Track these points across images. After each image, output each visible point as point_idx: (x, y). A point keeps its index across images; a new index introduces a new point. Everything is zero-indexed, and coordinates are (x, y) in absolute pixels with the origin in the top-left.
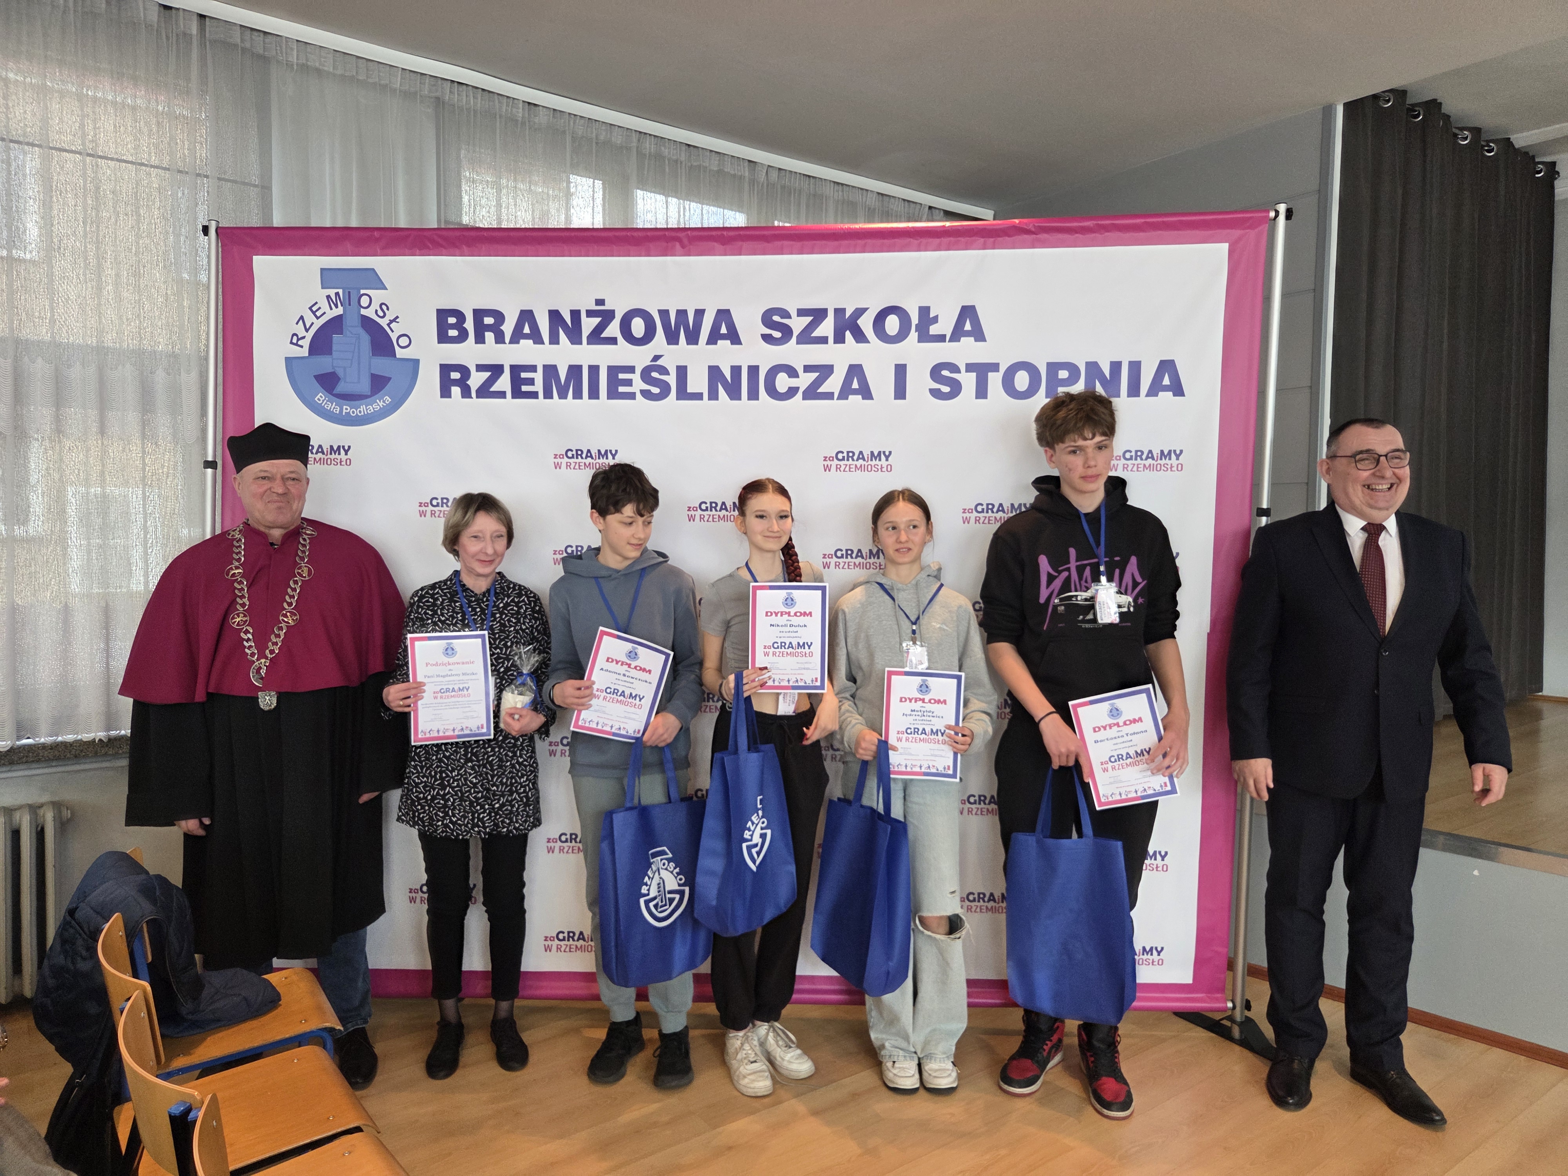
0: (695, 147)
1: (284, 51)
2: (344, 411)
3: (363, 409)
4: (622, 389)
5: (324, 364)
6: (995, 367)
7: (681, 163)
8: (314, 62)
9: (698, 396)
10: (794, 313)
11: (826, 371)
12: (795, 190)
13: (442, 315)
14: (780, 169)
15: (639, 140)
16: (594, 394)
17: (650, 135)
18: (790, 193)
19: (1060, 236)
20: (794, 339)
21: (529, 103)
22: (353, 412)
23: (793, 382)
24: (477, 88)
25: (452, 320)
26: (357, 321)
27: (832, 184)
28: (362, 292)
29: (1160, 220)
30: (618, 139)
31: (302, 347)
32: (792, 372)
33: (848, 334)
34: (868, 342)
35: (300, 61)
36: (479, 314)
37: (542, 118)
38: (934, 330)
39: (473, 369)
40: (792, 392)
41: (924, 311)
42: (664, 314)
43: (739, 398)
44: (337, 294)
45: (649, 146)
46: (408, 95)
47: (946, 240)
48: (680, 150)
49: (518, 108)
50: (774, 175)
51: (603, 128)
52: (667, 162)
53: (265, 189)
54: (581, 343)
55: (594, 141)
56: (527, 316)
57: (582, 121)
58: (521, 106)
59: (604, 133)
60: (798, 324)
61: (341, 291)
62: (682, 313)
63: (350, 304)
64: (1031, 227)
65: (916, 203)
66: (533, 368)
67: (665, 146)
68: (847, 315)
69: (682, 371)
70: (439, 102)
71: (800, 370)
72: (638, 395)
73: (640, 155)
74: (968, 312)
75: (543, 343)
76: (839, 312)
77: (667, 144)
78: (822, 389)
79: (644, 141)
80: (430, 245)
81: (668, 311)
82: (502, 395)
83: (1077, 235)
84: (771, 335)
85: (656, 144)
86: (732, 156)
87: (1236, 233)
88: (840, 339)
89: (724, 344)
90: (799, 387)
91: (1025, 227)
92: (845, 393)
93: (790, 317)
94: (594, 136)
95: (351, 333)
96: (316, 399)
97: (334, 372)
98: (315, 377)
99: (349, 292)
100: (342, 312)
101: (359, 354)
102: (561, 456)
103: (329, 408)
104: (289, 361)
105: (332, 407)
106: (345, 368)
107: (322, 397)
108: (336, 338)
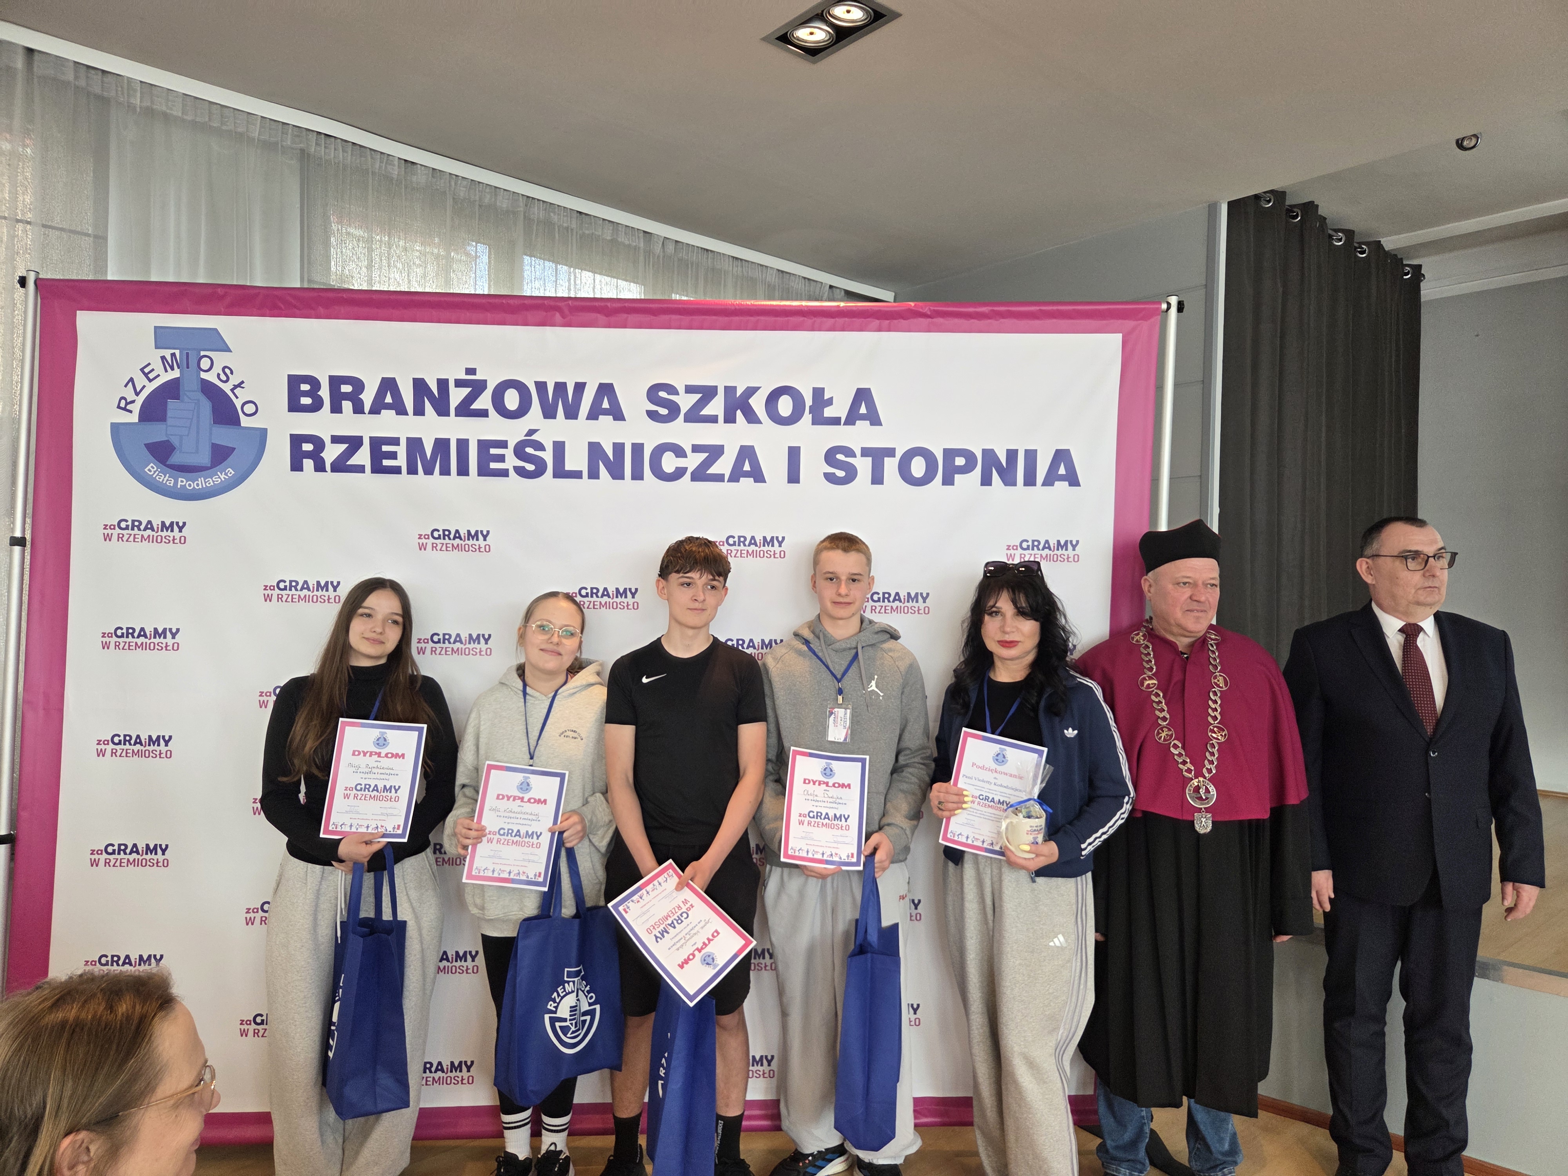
0: (586, 214)
1: (126, 91)
2: (180, 483)
3: (201, 483)
4: (493, 465)
5: (157, 433)
6: (891, 452)
7: (572, 230)
8: (160, 106)
9: (577, 475)
10: (681, 389)
11: (715, 452)
12: (692, 264)
13: (294, 381)
14: (676, 241)
15: (526, 205)
16: (463, 471)
17: (538, 200)
18: (687, 265)
19: (956, 321)
20: (682, 416)
21: (406, 161)
22: (190, 485)
23: (681, 462)
24: (346, 141)
25: (305, 387)
26: (196, 386)
27: (731, 259)
28: (202, 353)
29: (1055, 308)
30: (503, 203)
31: (131, 412)
32: (679, 452)
33: (739, 413)
34: (759, 422)
35: (145, 104)
36: (335, 382)
37: (420, 178)
38: (828, 412)
39: (327, 440)
40: (679, 473)
41: (818, 393)
42: (541, 386)
43: (622, 477)
44: (173, 355)
45: (537, 212)
46: (269, 147)
47: (840, 321)
48: (571, 218)
49: (394, 165)
50: (670, 248)
51: (488, 190)
52: (556, 227)
53: (100, 239)
54: (448, 415)
55: (477, 203)
56: (389, 385)
57: (465, 183)
58: (396, 163)
59: (488, 197)
60: (686, 402)
61: (177, 352)
62: (560, 387)
63: (188, 367)
64: (926, 310)
65: (816, 281)
66: (395, 441)
67: (554, 213)
68: (739, 392)
69: (559, 448)
70: (304, 155)
71: (688, 450)
72: (512, 472)
73: (528, 219)
74: (863, 395)
75: (406, 414)
76: (730, 391)
77: (556, 210)
78: (712, 470)
79: (532, 206)
80: (282, 306)
81: (546, 383)
82: (360, 469)
83: (973, 321)
84: (657, 411)
85: (546, 210)
86: (626, 226)
87: (1130, 324)
88: (730, 419)
89: (606, 420)
90: (687, 468)
91: (921, 310)
92: (736, 476)
93: (678, 394)
94: (477, 198)
95: (189, 398)
96: (146, 470)
97: (168, 441)
98: (147, 446)
99: (187, 354)
100: (178, 376)
101: (198, 422)
102: (426, 537)
103: (161, 480)
104: (116, 428)
105: (165, 479)
106: (181, 436)
107: (153, 468)
108: (172, 404)
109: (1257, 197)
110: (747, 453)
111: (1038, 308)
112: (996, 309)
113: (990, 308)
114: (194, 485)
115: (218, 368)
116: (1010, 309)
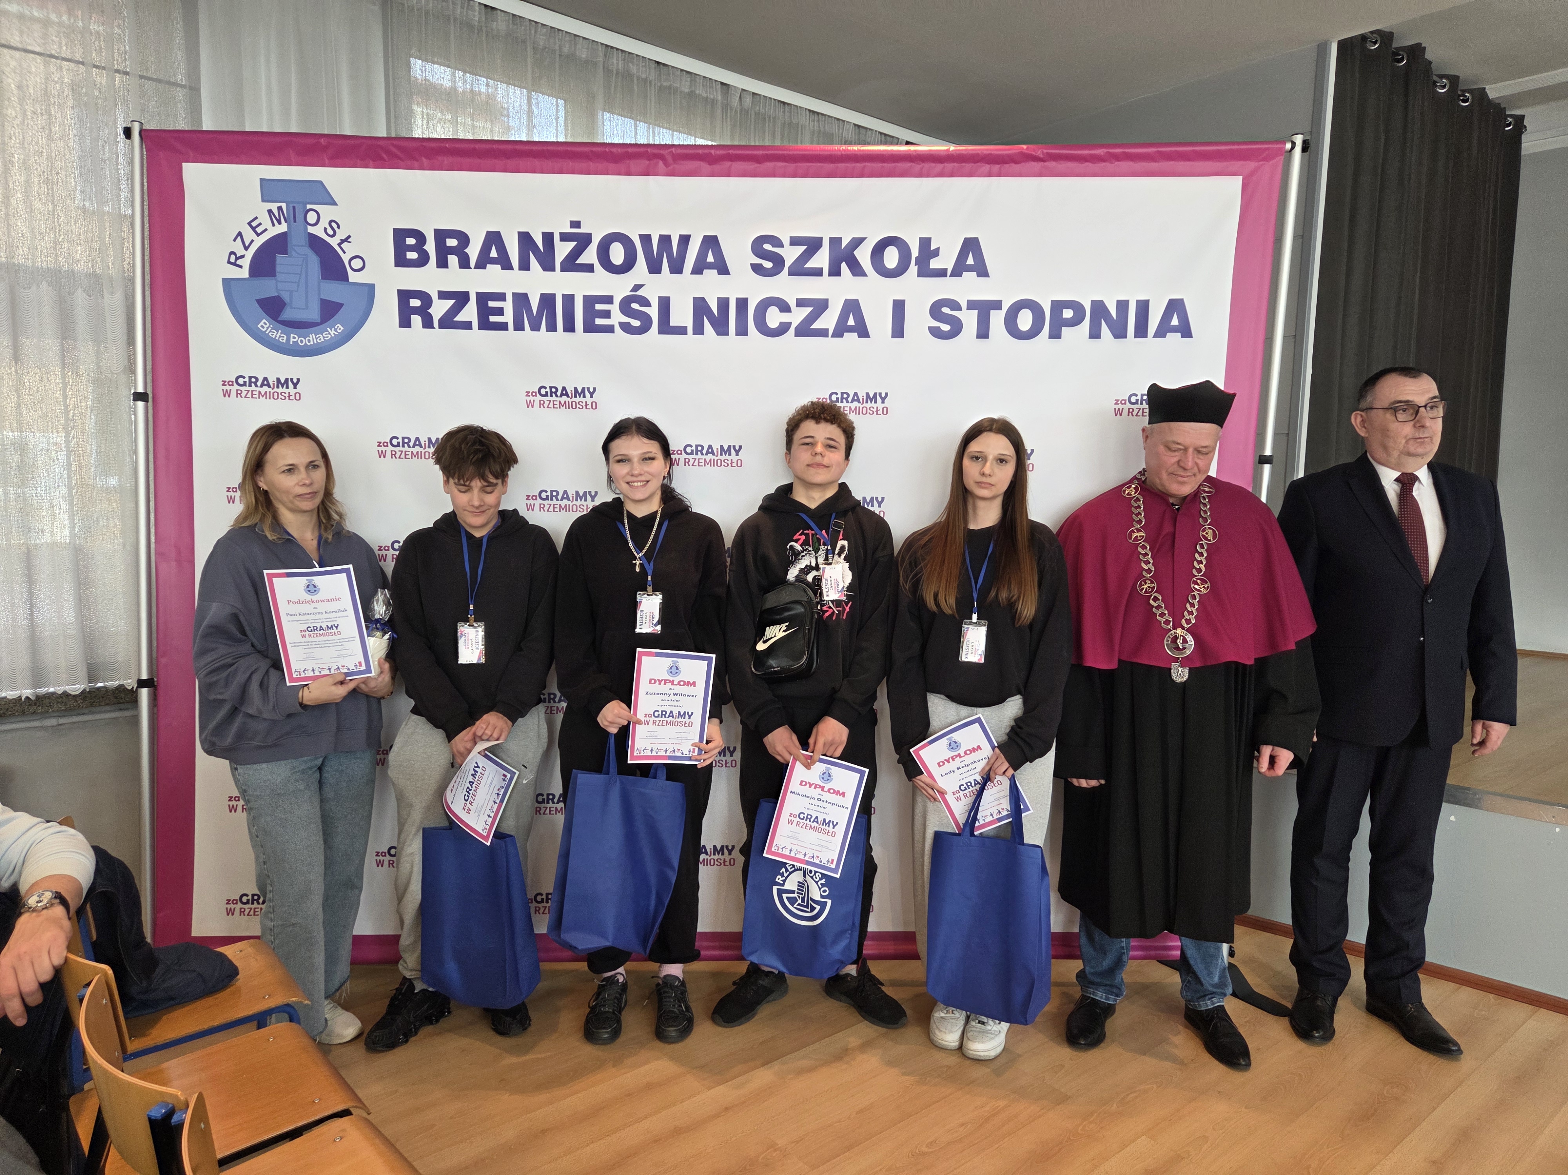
0: (664, 65)
2: (292, 340)
3: (312, 339)
4: (599, 321)
5: (268, 288)
6: (997, 305)
7: (650, 82)
9: (682, 331)
10: (786, 241)
11: (820, 306)
12: (769, 118)
13: (400, 235)
14: (754, 93)
15: (605, 55)
16: (570, 327)
17: (617, 49)
18: (765, 121)
19: (1071, 165)
20: (786, 269)
21: (486, 6)
22: (302, 341)
23: (785, 317)
25: (411, 241)
26: (304, 241)
27: (808, 113)
28: (309, 207)
29: (1173, 149)
30: (583, 53)
31: (241, 267)
32: (784, 307)
33: (844, 265)
34: (864, 274)
36: (441, 235)
37: (500, 25)
38: (935, 264)
39: (435, 296)
40: (784, 328)
41: (925, 243)
42: (646, 239)
43: (726, 333)
44: (280, 208)
45: (617, 63)
47: (949, 166)
48: (650, 68)
49: (474, 11)
50: (748, 100)
51: (567, 39)
52: (635, 78)
53: (194, 90)
54: (554, 270)
55: (557, 53)
56: (494, 239)
57: (545, 31)
58: (477, 8)
59: (567, 46)
60: (791, 254)
61: (284, 206)
62: (665, 240)
63: (295, 221)
64: (1039, 154)
65: (893, 137)
66: (502, 297)
67: (632, 63)
68: (844, 244)
69: (665, 304)
71: (792, 304)
72: (617, 328)
73: (607, 71)
74: (971, 246)
75: (513, 269)
76: (835, 242)
77: (635, 61)
78: (816, 325)
79: (611, 56)
80: (385, 156)
81: (650, 235)
82: (468, 325)
83: (1087, 164)
84: (761, 265)
85: (624, 60)
86: (704, 77)
87: (1252, 165)
88: (835, 272)
89: (711, 274)
90: (790, 324)
91: (1034, 153)
92: (841, 330)
93: (783, 246)
94: (557, 47)
95: (297, 253)
96: (259, 326)
97: (279, 296)
98: (258, 301)
99: (294, 208)
100: (286, 230)
101: (307, 277)
102: (534, 394)
103: (274, 337)
104: (227, 283)
105: (278, 335)
106: (291, 292)
107: (266, 324)
108: (280, 259)
109: (1363, 38)
110: (852, 307)
111: (1155, 150)
112: (1111, 151)
113: (1106, 150)
114: (306, 341)
115: (324, 223)
116: (1126, 150)
